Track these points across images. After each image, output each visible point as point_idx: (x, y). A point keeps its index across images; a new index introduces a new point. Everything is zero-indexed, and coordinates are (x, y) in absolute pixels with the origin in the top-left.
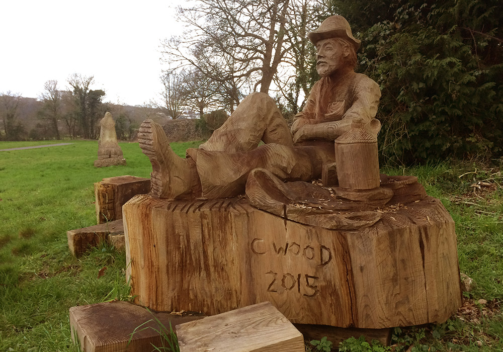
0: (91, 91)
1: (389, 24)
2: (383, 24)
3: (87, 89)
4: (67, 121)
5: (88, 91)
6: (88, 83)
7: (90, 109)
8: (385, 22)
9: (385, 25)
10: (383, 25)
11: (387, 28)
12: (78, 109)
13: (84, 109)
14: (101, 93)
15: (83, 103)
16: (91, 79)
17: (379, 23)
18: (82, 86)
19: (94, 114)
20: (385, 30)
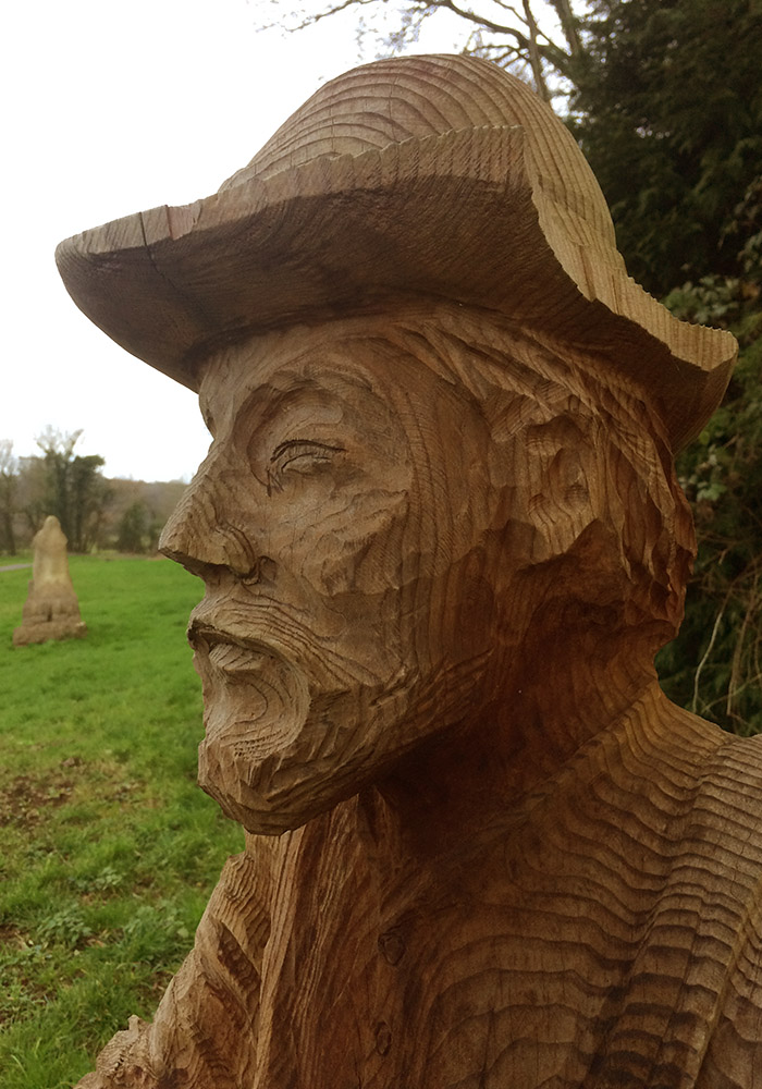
0: (78, 458)
1: (724, 285)
2: (700, 285)
3: (69, 453)
4: (30, 517)
5: (72, 459)
6: (73, 443)
7: (75, 494)
8: (708, 281)
9: (708, 289)
10: (702, 290)
11: (715, 296)
12: (53, 494)
13: (63, 494)
14: (97, 461)
15: (62, 482)
16: (78, 433)
17: (688, 286)
18: (61, 450)
19: (82, 502)
20: (710, 303)
